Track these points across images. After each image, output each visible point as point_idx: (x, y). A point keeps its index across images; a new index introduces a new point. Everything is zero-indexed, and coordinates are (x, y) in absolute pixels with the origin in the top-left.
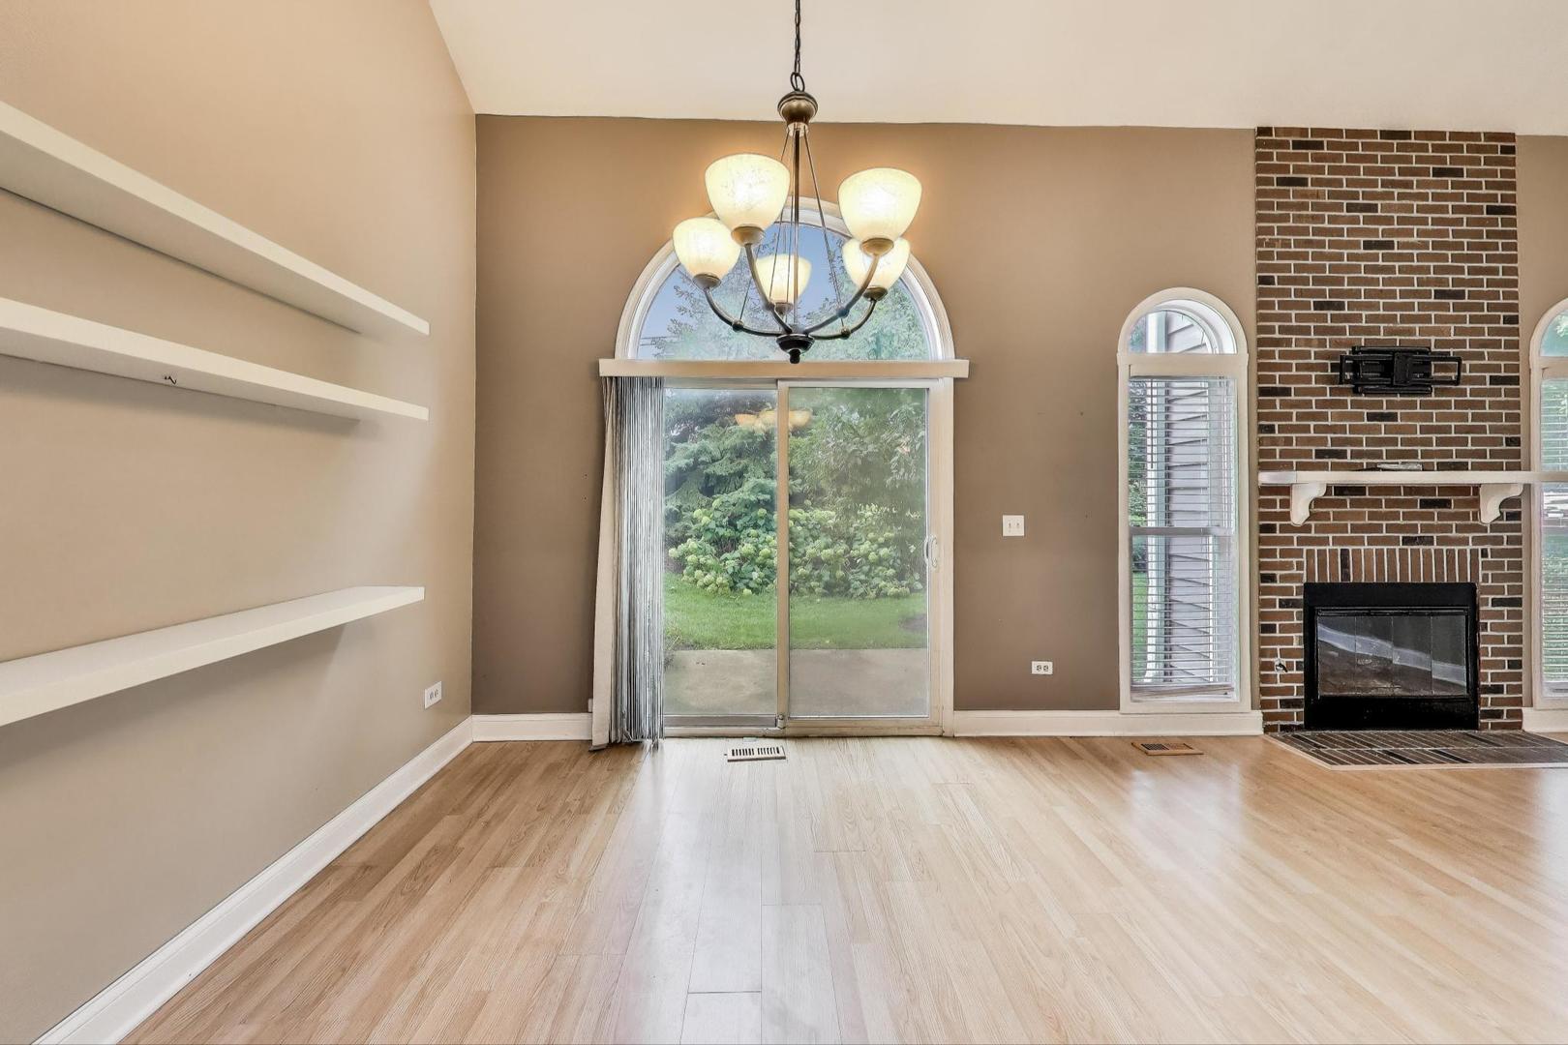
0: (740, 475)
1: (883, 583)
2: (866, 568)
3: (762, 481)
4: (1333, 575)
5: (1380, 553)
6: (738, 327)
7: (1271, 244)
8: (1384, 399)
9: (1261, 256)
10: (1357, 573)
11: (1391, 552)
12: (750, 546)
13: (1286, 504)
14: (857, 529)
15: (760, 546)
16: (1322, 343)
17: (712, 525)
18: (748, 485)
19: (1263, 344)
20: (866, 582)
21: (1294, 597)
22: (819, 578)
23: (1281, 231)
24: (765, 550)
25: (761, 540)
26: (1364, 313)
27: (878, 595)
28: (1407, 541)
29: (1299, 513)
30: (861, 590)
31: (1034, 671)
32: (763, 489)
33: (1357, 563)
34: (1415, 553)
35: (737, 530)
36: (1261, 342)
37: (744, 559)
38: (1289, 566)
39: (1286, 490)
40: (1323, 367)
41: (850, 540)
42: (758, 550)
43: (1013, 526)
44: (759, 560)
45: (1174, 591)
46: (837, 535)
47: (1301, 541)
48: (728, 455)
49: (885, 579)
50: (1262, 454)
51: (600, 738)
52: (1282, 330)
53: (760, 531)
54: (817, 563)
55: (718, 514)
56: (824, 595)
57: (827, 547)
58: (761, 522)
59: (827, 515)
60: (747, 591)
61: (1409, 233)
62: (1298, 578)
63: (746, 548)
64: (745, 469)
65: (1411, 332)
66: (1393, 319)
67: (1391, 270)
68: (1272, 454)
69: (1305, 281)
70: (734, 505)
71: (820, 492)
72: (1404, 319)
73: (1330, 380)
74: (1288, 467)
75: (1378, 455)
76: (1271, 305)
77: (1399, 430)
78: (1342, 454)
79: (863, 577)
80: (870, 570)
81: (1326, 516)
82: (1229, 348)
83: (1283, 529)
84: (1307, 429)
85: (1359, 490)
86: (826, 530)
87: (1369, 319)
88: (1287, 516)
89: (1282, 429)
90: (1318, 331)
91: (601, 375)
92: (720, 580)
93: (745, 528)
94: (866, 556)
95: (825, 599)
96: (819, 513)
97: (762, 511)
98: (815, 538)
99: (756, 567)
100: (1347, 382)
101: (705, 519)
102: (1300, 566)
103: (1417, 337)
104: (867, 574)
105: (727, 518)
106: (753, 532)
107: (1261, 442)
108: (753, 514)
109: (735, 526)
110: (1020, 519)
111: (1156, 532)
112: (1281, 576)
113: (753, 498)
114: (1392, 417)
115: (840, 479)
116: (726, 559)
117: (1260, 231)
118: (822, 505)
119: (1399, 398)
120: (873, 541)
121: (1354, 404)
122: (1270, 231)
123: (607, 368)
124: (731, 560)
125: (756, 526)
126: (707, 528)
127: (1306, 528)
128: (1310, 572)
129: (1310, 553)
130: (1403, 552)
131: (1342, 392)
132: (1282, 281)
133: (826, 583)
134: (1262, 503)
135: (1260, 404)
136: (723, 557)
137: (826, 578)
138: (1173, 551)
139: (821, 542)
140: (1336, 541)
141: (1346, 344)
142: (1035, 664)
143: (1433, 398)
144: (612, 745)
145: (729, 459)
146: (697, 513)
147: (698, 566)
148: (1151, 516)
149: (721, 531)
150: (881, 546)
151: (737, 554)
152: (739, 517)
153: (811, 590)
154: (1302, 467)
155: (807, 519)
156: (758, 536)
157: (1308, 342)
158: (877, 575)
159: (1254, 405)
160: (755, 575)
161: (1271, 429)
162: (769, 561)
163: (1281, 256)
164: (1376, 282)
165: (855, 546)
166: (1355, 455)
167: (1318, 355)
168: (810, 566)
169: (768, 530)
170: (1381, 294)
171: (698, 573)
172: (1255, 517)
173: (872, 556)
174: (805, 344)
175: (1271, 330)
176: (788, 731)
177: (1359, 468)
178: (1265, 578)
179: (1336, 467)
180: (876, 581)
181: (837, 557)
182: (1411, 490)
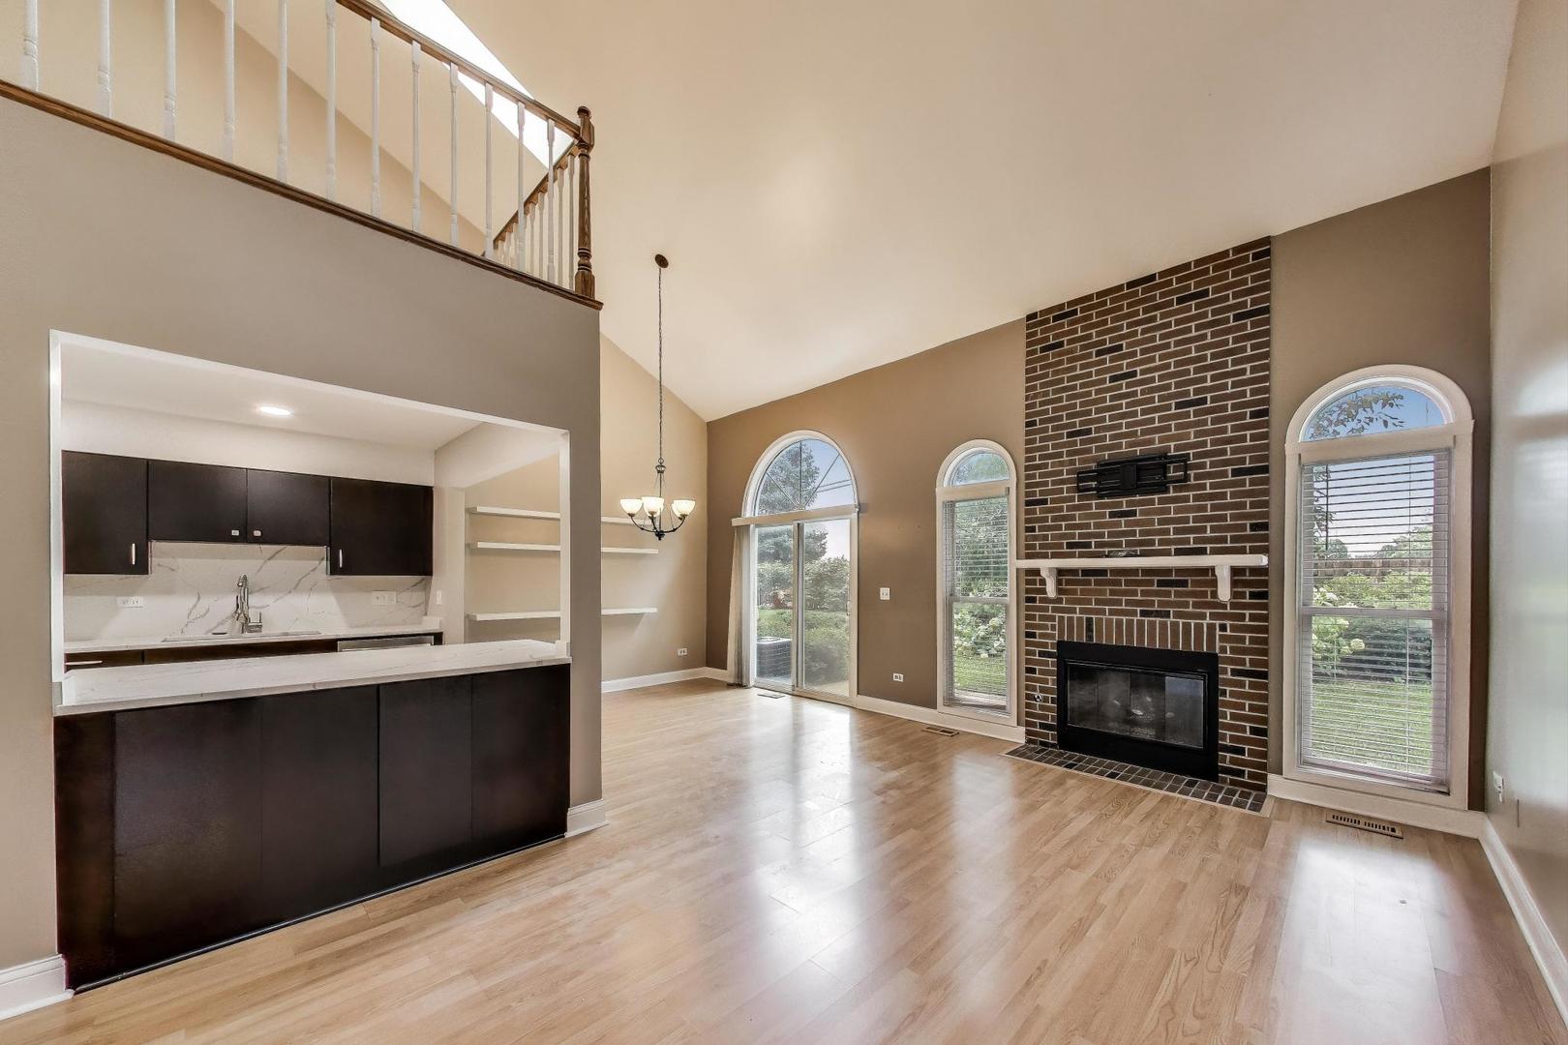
4: (1080, 636)
5: (1119, 623)
7: (1036, 397)
8: (1124, 500)
9: (1028, 407)
10: (1100, 636)
11: (1130, 623)
13: (1041, 582)
16: (1073, 463)
21: (1050, 650)
23: (1043, 386)
26: (1109, 434)
28: (1144, 614)
29: (1050, 590)
31: (894, 679)
33: (1100, 628)
34: (1152, 624)
36: (1027, 468)
38: (1046, 627)
39: (1040, 573)
40: (1073, 481)
43: (885, 594)
47: (1054, 610)
50: (1027, 547)
52: (1042, 458)
61: (1152, 360)
62: (1051, 636)
65: (1150, 442)
66: (1134, 434)
67: (1134, 394)
68: (1034, 547)
69: (1061, 418)
72: (1144, 432)
73: (1078, 490)
74: (1045, 555)
75: (1119, 544)
76: (1034, 441)
77: (1138, 523)
78: (1087, 545)
81: (1072, 592)
82: (1005, 477)
83: (1041, 600)
84: (1060, 528)
85: (1102, 572)
87: (1113, 437)
88: (1042, 591)
89: (1041, 529)
90: (1069, 454)
91: (733, 526)
100: (1091, 490)
102: (1053, 628)
103: (1157, 445)
107: (1027, 538)
110: (889, 589)
112: (1041, 634)
114: (1132, 513)
117: (1028, 389)
119: (1138, 498)
121: (1098, 506)
122: (1035, 388)
123: (735, 522)
127: (1057, 601)
128: (1062, 633)
129: (1062, 619)
130: (1141, 623)
131: (1088, 498)
132: (1043, 421)
134: (1027, 582)
135: (1026, 512)
140: (1082, 611)
141: (1092, 460)
142: (894, 675)
143: (1171, 494)
154: (1055, 556)
157: (1062, 464)
159: (1022, 512)
161: (1033, 529)
163: (1042, 404)
164: (1120, 407)
166: (1098, 545)
167: (1069, 472)
170: (1125, 415)
172: (1022, 591)
175: (1034, 458)
177: (1101, 556)
178: (1029, 635)
179: (1082, 555)
182: (1149, 572)
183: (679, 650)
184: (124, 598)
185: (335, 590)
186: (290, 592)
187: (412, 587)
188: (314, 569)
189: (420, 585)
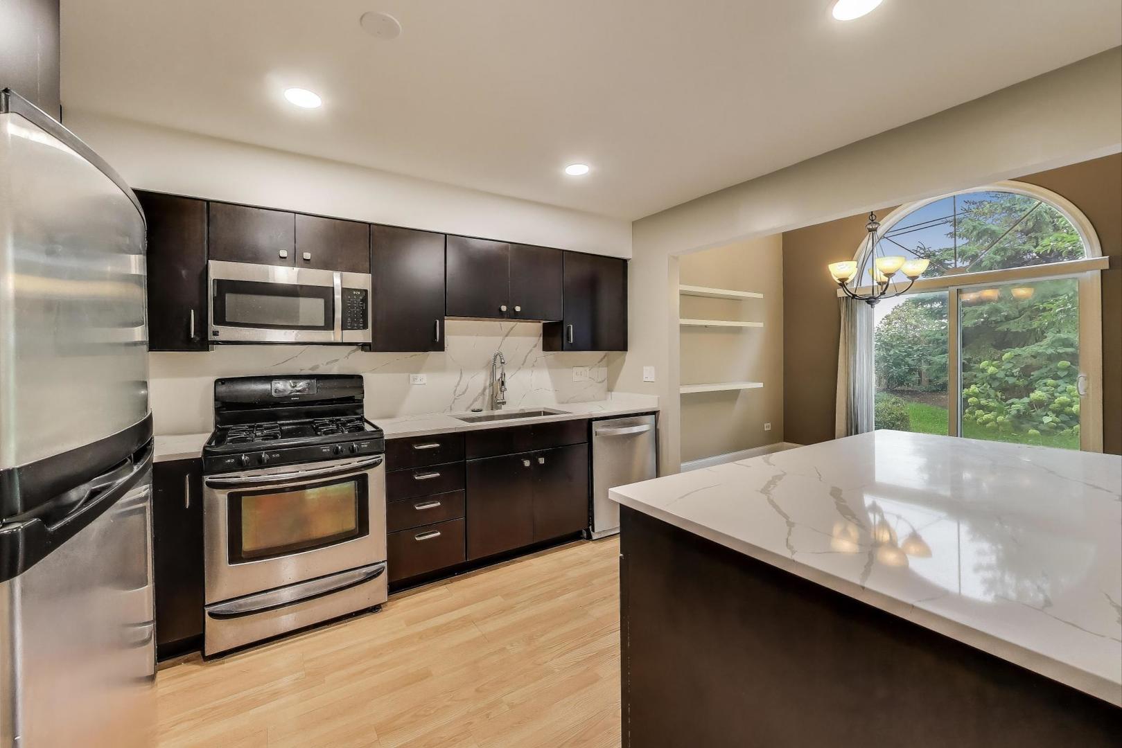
0: (1040, 330)
3: (1066, 335)
12: (1044, 394)
15: (1057, 394)
17: (1001, 375)
18: (1047, 340)
24: (1064, 398)
25: (1059, 389)
32: (1066, 343)
35: (1030, 379)
37: (1034, 404)
42: (1054, 397)
44: (1053, 406)
53: (1060, 382)
55: (1008, 365)
58: (1062, 373)
60: (1034, 431)
63: (1039, 395)
64: (1047, 325)
70: (1029, 357)
91: (838, 296)
92: (1001, 419)
93: (1041, 377)
97: (1064, 363)
99: (1049, 412)
101: (991, 370)
105: (1019, 369)
106: (1050, 381)
108: (1052, 366)
109: (1030, 376)
113: (1053, 351)
116: (1013, 403)
124: (1018, 405)
125: (1056, 377)
126: (994, 377)
136: (1008, 402)
145: (1029, 316)
146: (983, 364)
147: (981, 407)
149: (1011, 380)
151: (1026, 400)
152: (1035, 368)
156: (1056, 386)
160: (1047, 420)
171: (979, 412)
183: (765, 425)
184: (415, 375)
185: (550, 367)
186: (520, 369)
187: (599, 362)
188: (535, 346)
189: (604, 360)
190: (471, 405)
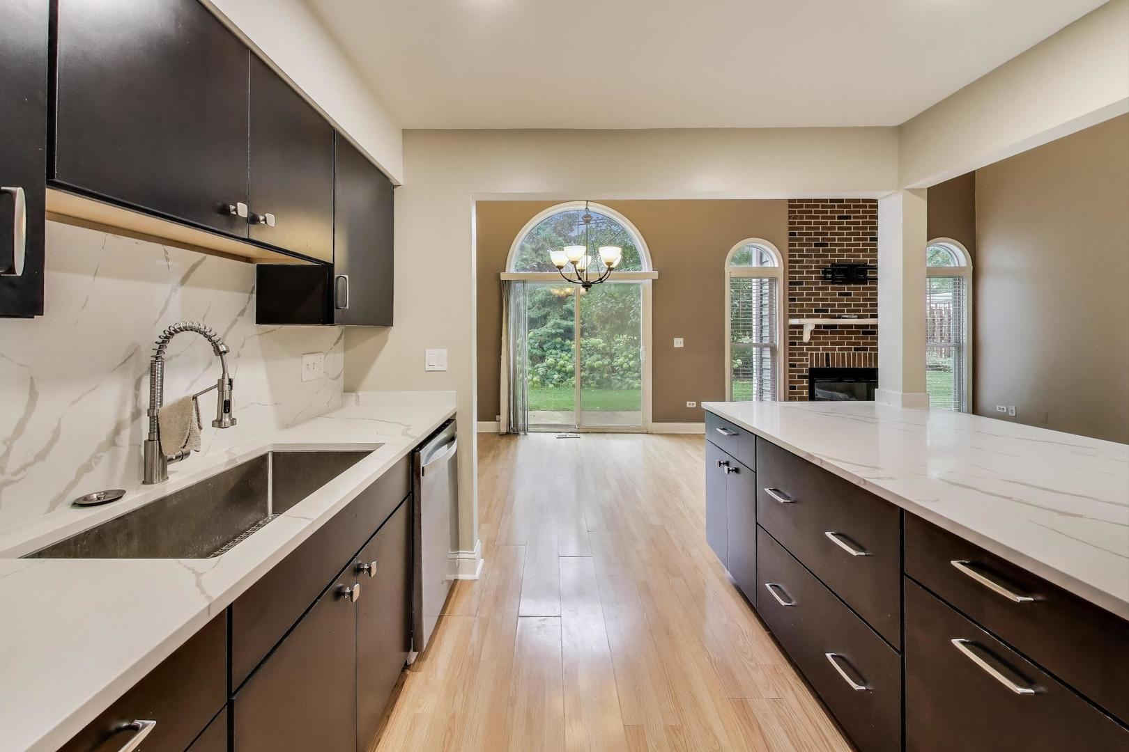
0: (545, 317)
1: (631, 381)
2: (622, 373)
3: (558, 321)
4: (822, 364)
5: (843, 355)
6: (570, 281)
7: (795, 218)
8: (846, 286)
9: (790, 223)
10: (833, 363)
11: (849, 354)
12: (552, 359)
13: (801, 333)
14: (616, 350)
15: (558, 360)
16: (818, 262)
18: (550, 324)
19: (791, 263)
20: (621, 380)
21: (805, 374)
22: (593, 379)
23: (799, 212)
24: (562, 362)
25: (559, 356)
26: (837, 248)
27: (628, 389)
28: (856, 349)
29: (806, 337)
30: (618, 385)
31: (688, 406)
32: (561, 326)
33: (833, 358)
34: (859, 355)
35: (544, 350)
36: (790, 262)
37: (549, 367)
38: (802, 360)
39: (801, 327)
40: (818, 272)
41: (612, 356)
42: (557, 362)
43: (679, 343)
44: (558, 367)
45: (764, 375)
46: (604, 353)
47: (807, 349)
48: (538, 305)
49: (633, 378)
50: (790, 311)
51: (504, 430)
52: (800, 256)
53: (558, 351)
54: (592, 369)
55: (532, 341)
56: (596, 388)
57: (598, 360)
58: (558, 346)
59: (598, 342)
60: (551, 386)
61: (858, 212)
62: (805, 366)
63: (550, 360)
64: (548, 314)
65: (859, 256)
66: (850, 250)
67: (850, 228)
68: (795, 311)
69: (810, 234)
70: (541, 336)
71: (594, 328)
72: (855, 250)
73: (821, 278)
74: (802, 317)
75: (843, 311)
76: (795, 245)
77: (853, 300)
78: (826, 311)
79: (619, 378)
80: (624, 373)
81: (819, 338)
82: (777, 265)
83: (800, 344)
84: (810, 300)
85: (834, 326)
86: (598, 351)
87: (839, 251)
88: (801, 338)
89: (799, 300)
90: (816, 256)
91: (501, 280)
92: (535, 379)
93: (549, 349)
94: (621, 366)
95: (597, 390)
96: (593, 340)
97: (559, 339)
98: (591, 355)
99: (556, 372)
100: (829, 279)
102: (807, 360)
103: (861, 258)
104: (622, 376)
105: (538, 344)
106: (554, 351)
107: (790, 305)
108: (553, 341)
109: (543, 348)
110: (682, 340)
111: (756, 345)
112: (799, 365)
113: (553, 331)
114: (849, 294)
115: (604, 321)
116: (538, 367)
117: (790, 212)
118: (595, 336)
119: (853, 286)
120: (626, 357)
121: (832, 289)
122: (794, 212)
123: (504, 277)
124: (541, 368)
125: (555, 348)
127: (810, 344)
128: (812, 362)
129: (812, 355)
130: (854, 354)
131: (827, 283)
132: (800, 234)
133: (598, 380)
134: (790, 333)
135: (790, 289)
136: (536, 366)
137: (598, 378)
138: (763, 356)
139: (595, 357)
140: (823, 349)
141: (829, 262)
142: (688, 402)
143: (868, 285)
144: (508, 434)
148: (754, 338)
149: (535, 351)
150: (630, 359)
151: (545, 364)
152: (545, 343)
153: (588, 385)
154: (808, 317)
155: (586, 344)
156: (557, 354)
157: (812, 261)
158: (628, 377)
159: (787, 289)
160: (555, 377)
161: (794, 300)
162: (563, 369)
163: (799, 223)
164: (843, 234)
165: (615, 360)
166: (832, 311)
167: (816, 267)
168: (587, 372)
169: (562, 351)
170: (845, 239)
172: (788, 339)
173: (625, 366)
174: (590, 286)
175: (795, 256)
176: (580, 431)
177: (835, 317)
178: (791, 366)
179: (824, 317)
180: (627, 380)
181: (604, 366)
182: (857, 326)
187: (335, 345)
188: (242, 313)
189: (341, 341)
190: (71, 487)
